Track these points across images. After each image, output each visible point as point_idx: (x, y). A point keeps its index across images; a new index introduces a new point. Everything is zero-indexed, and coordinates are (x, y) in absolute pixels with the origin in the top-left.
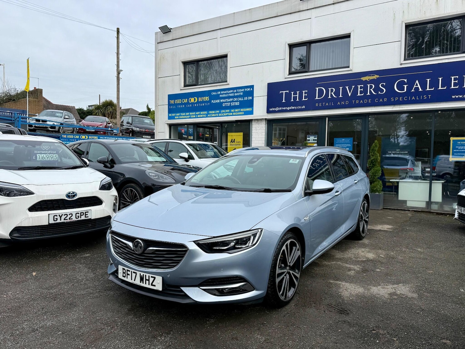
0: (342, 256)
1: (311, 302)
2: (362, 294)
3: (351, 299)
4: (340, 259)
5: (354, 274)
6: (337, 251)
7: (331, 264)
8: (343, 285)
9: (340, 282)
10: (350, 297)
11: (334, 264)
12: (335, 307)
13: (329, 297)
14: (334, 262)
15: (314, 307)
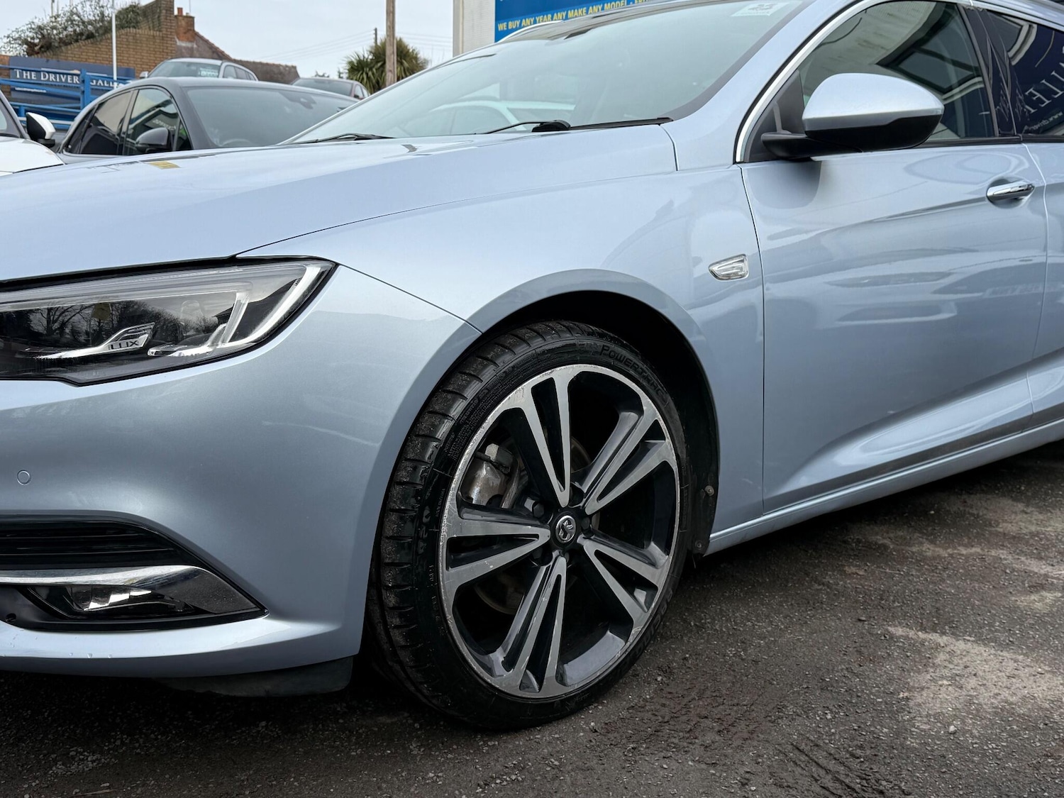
0: (1033, 528)
1: (708, 722)
2: (1040, 708)
3: (952, 728)
4: (1016, 539)
5: (1052, 606)
6: (1021, 506)
7: (951, 555)
8: (952, 653)
9: (943, 640)
10: (955, 717)
11: (967, 557)
12: (832, 765)
13: (830, 704)
14: (977, 550)
15: (698, 751)
